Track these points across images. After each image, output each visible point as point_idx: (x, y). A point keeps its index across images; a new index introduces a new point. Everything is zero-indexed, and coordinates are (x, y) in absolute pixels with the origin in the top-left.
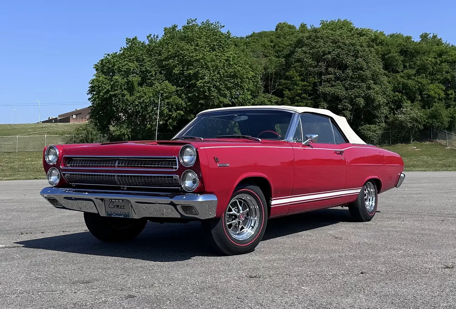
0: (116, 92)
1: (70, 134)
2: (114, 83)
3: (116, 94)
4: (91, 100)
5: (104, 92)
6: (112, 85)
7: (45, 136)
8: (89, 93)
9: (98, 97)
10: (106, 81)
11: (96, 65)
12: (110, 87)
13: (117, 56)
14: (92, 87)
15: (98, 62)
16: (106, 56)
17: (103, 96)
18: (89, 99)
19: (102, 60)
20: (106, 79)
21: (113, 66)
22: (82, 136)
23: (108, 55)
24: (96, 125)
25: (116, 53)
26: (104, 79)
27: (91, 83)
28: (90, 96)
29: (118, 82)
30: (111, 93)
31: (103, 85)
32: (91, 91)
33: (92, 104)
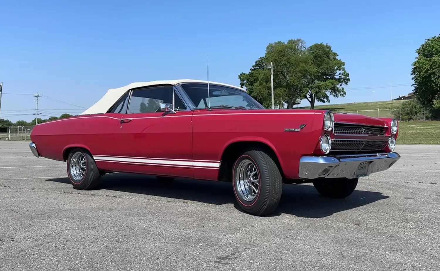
0: (434, 71)
1: (398, 108)
2: (433, 63)
3: (434, 72)
4: (414, 80)
5: (424, 71)
6: (431, 65)
7: (378, 110)
8: (412, 73)
9: (420, 76)
10: (426, 62)
11: (418, 50)
12: (429, 66)
13: (435, 40)
14: (415, 68)
15: (420, 47)
16: (426, 41)
17: (423, 74)
18: (413, 79)
19: (423, 45)
20: (426, 60)
21: (432, 49)
22: (407, 110)
23: (429, 40)
24: (419, 100)
25: (435, 37)
26: (424, 60)
27: (414, 65)
28: (413, 76)
29: (436, 62)
30: (430, 72)
31: (423, 66)
32: (414, 72)
33: (415, 82)
